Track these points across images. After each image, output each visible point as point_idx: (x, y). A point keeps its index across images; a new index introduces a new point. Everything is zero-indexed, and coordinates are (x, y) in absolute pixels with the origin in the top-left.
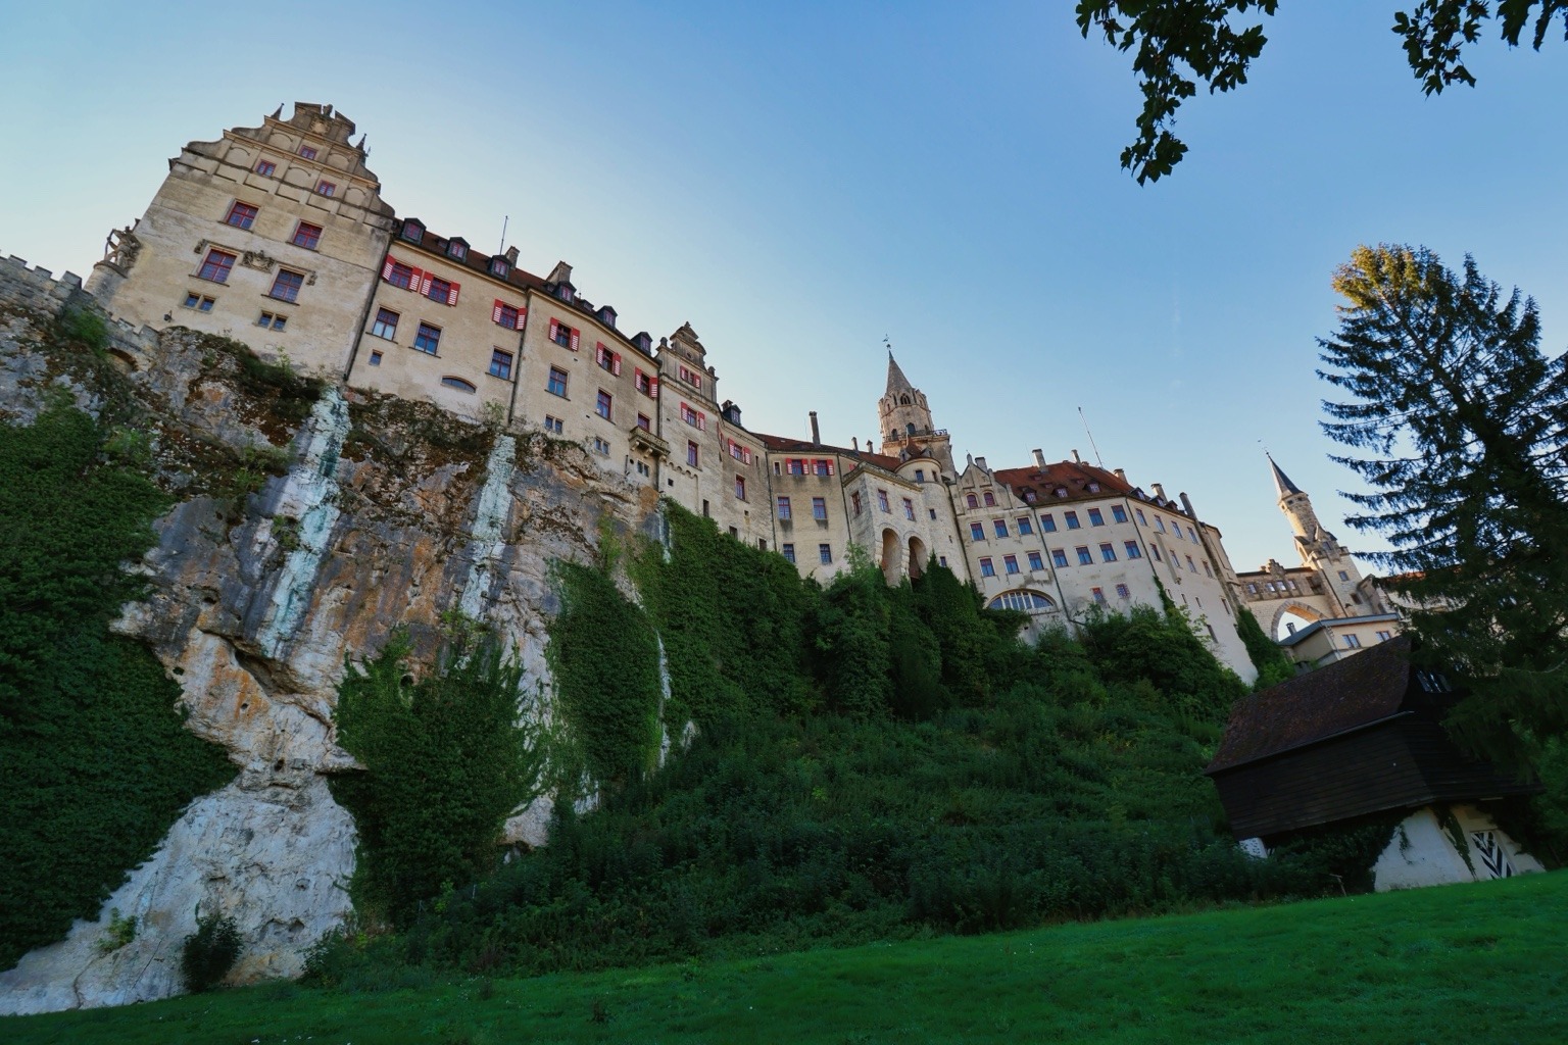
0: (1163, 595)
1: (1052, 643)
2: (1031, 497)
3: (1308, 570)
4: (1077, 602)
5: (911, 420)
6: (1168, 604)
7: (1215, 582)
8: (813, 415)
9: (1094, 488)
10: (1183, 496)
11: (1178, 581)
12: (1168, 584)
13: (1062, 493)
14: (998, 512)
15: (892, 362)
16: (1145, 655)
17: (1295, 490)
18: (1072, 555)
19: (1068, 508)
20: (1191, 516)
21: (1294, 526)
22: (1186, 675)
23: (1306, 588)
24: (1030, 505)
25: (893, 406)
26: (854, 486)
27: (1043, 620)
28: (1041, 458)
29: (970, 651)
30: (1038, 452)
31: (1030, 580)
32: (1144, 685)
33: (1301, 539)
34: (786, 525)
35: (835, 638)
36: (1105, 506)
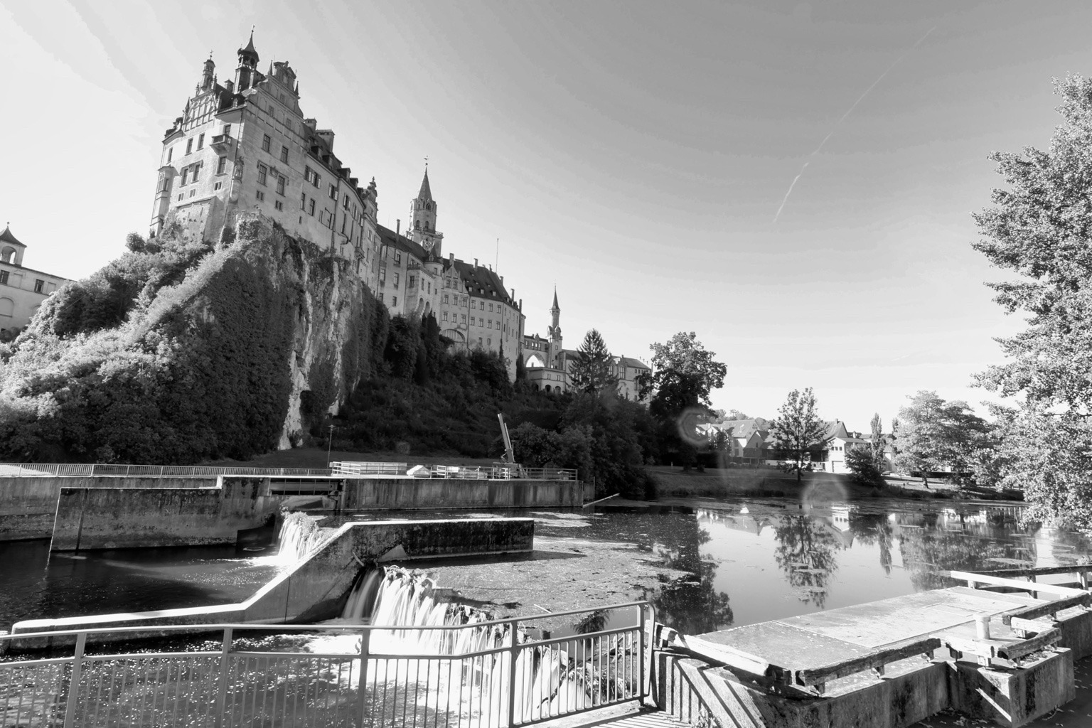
0: (501, 347)
1: (459, 357)
2: (470, 289)
3: (547, 341)
4: (473, 341)
5: (428, 219)
6: (501, 352)
7: (517, 341)
8: (398, 221)
9: (494, 294)
10: (521, 301)
11: (507, 341)
12: (504, 341)
13: (482, 291)
14: (457, 293)
15: (426, 176)
16: (491, 373)
17: (557, 308)
18: (477, 320)
19: (482, 300)
20: (520, 310)
21: (549, 321)
22: (501, 383)
23: (543, 349)
24: (469, 293)
25: (421, 207)
26: (413, 273)
27: (458, 347)
28: (476, 263)
29: (436, 357)
30: (476, 260)
31: (459, 327)
32: (486, 383)
33: (550, 327)
34: (382, 284)
35: (400, 347)
36: (496, 303)
